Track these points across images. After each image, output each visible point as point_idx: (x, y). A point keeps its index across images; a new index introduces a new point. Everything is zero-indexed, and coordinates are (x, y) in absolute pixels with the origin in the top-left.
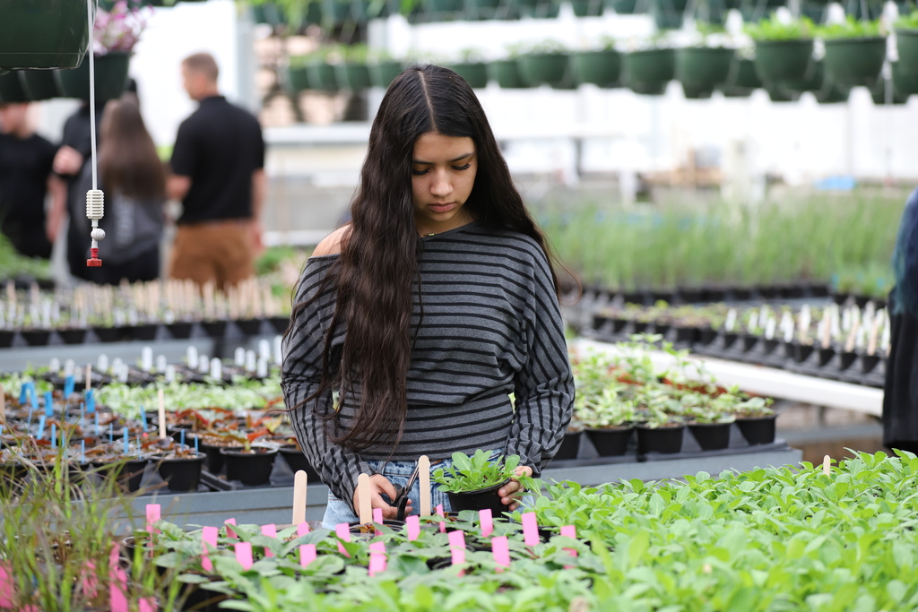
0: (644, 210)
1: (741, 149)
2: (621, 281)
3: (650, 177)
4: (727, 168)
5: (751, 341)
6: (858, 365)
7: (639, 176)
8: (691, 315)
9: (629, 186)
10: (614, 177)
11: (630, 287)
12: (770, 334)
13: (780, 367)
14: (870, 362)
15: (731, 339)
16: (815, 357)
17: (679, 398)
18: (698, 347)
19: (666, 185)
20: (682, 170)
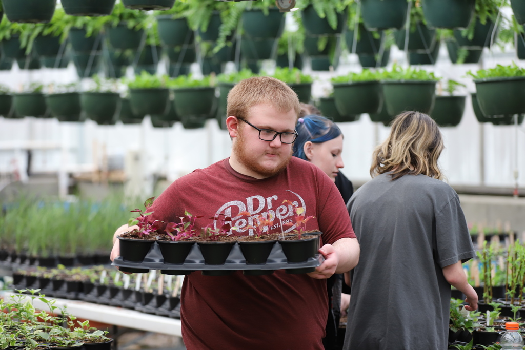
0: (72, 199)
1: (137, 158)
2: (40, 250)
3: (78, 176)
4: (129, 171)
5: (115, 291)
6: (167, 304)
7: (71, 176)
8: (79, 274)
9: (64, 182)
10: (55, 176)
11: (45, 254)
12: (126, 286)
13: (132, 309)
14: (174, 302)
15: (102, 289)
16: (154, 301)
17: (48, 331)
18: (81, 295)
19: (89, 182)
20: (99, 172)
